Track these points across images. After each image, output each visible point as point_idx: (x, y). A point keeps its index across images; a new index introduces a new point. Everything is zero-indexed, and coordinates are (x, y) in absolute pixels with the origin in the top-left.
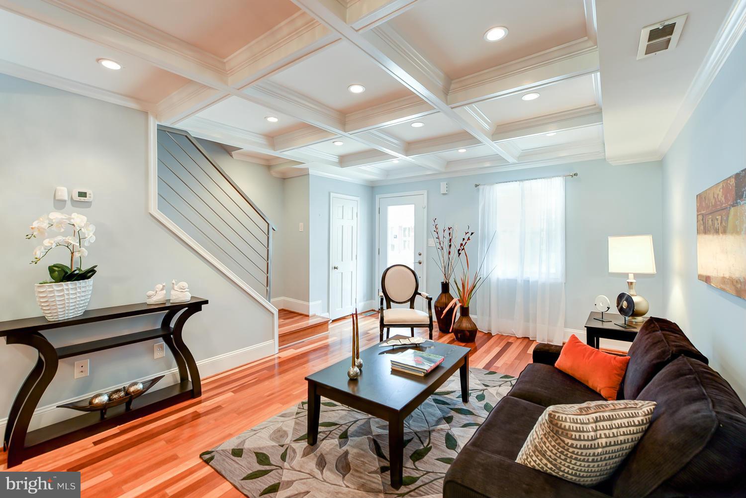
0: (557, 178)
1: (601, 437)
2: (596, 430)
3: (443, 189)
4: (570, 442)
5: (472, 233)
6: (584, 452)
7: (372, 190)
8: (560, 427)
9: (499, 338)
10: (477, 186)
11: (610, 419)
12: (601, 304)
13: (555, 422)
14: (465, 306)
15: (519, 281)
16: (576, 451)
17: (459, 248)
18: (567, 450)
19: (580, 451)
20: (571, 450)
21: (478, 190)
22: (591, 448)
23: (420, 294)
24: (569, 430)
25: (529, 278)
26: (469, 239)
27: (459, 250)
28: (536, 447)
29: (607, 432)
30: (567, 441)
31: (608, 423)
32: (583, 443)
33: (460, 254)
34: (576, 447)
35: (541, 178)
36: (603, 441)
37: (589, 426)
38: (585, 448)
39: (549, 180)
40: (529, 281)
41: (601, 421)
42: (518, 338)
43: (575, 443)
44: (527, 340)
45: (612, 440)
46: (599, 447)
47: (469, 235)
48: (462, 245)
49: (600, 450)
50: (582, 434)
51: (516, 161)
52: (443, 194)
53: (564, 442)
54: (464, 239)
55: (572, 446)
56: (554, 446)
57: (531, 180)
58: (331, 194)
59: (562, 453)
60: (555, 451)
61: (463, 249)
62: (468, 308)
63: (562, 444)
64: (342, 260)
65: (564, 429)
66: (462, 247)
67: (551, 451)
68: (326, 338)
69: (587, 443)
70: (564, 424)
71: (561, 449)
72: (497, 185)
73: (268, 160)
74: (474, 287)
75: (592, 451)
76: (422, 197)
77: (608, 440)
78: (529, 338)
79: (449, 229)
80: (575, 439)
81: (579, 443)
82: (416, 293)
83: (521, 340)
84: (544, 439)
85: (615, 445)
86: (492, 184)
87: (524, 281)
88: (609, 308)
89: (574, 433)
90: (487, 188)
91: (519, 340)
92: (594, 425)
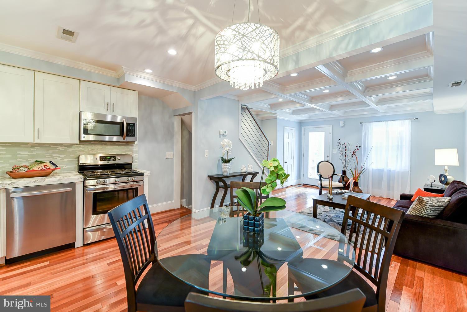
0: (406, 120)
1: (434, 204)
2: (433, 202)
3: (342, 124)
4: (425, 204)
5: (360, 147)
6: (429, 207)
7: (301, 124)
8: (422, 200)
9: (374, 198)
10: (361, 123)
11: (437, 200)
12: (431, 179)
13: (421, 199)
14: (356, 182)
15: (385, 170)
16: (427, 207)
17: (353, 153)
18: (424, 207)
19: (428, 207)
20: (425, 206)
21: (362, 126)
22: (431, 206)
23: (336, 174)
24: (425, 201)
25: (390, 169)
26: (358, 149)
27: (352, 155)
28: (413, 209)
29: (436, 203)
30: (424, 204)
31: (436, 201)
32: (429, 205)
33: (352, 157)
34: (427, 206)
35: (398, 120)
36: (435, 205)
37: (431, 201)
38: (429, 206)
39: (402, 121)
40: (390, 170)
41: (434, 200)
42: (384, 198)
43: (427, 204)
44: (389, 199)
45: (438, 205)
46: (433, 206)
47: (358, 147)
48: (354, 152)
49: (434, 207)
50: (429, 202)
51: (384, 112)
52: (341, 127)
53: (423, 204)
54: (355, 149)
55: (426, 205)
56: (420, 206)
57: (392, 121)
58: (285, 127)
59: (422, 208)
60: (420, 208)
61: (355, 154)
62: (357, 183)
63: (423, 205)
64: (288, 159)
65: (423, 200)
66: (354, 153)
67: (419, 208)
68: (285, 194)
69: (430, 205)
70: (423, 199)
71: (422, 207)
72: (373, 123)
73: (257, 112)
74: (361, 172)
75: (431, 207)
76: (329, 128)
77: (437, 205)
78: (390, 198)
79: (345, 144)
80: (427, 203)
81: (428, 205)
82: (334, 174)
83: (386, 199)
84: (416, 205)
85: (438, 206)
86: (370, 122)
87: (388, 170)
88: (435, 181)
89: (426, 202)
90: (367, 124)
91: (385, 199)
92: (432, 201)
